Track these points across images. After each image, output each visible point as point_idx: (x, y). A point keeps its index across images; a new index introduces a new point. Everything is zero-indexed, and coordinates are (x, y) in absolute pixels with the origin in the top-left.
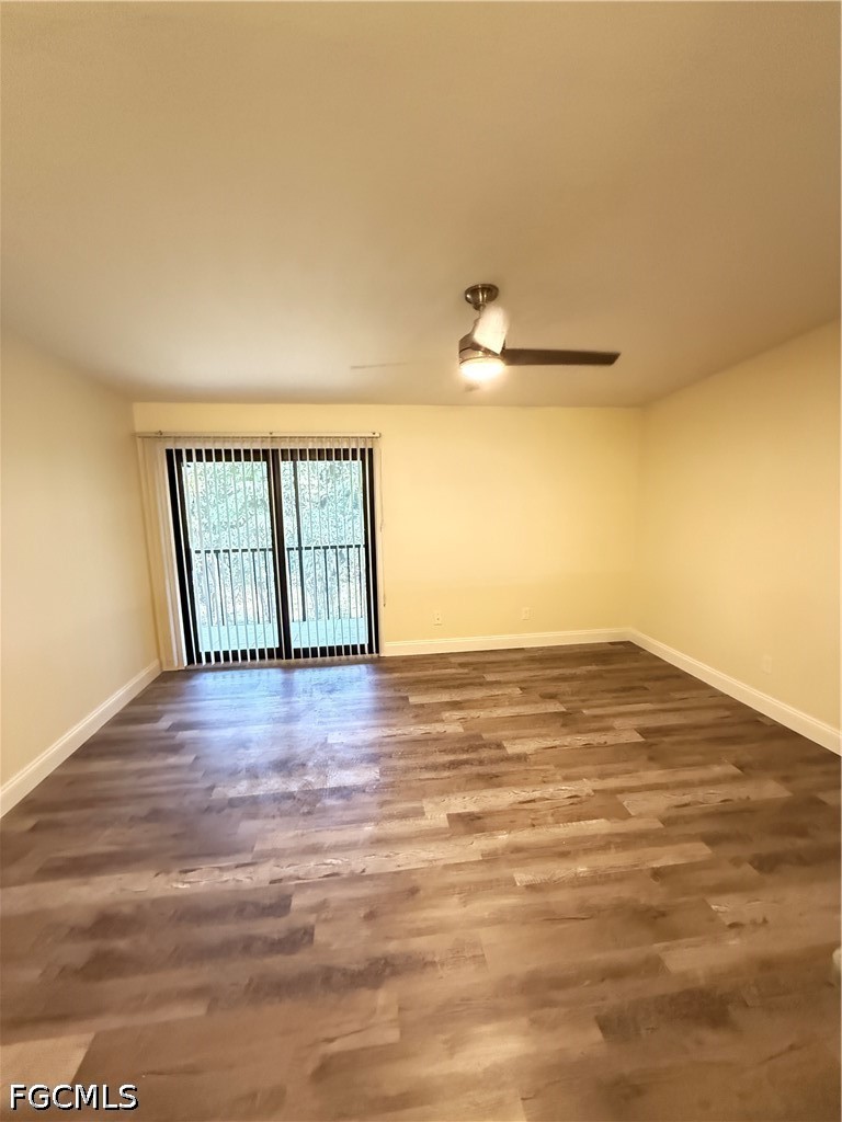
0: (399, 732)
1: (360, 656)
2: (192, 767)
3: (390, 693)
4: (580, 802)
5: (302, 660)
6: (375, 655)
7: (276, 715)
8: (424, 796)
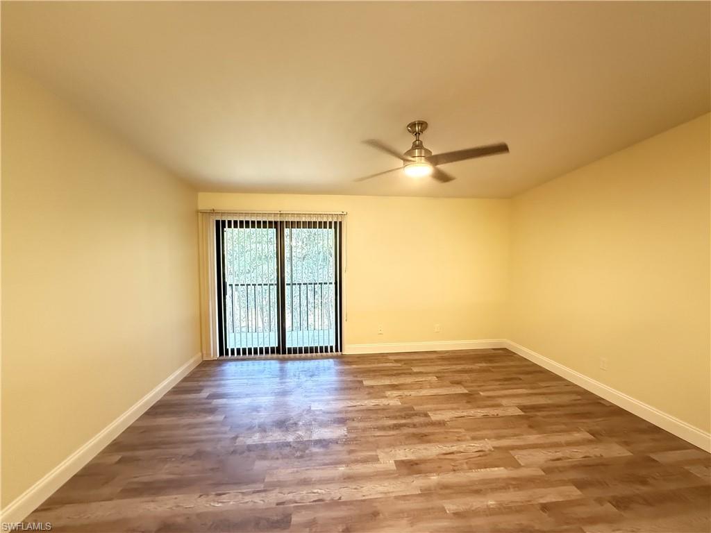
0: (359, 403)
1: (329, 353)
2: (223, 424)
3: (350, 378)
4: (486, 455)
5: (292, 355)
6: (339, 353)
7: (276, 391)
8: (378, 447)
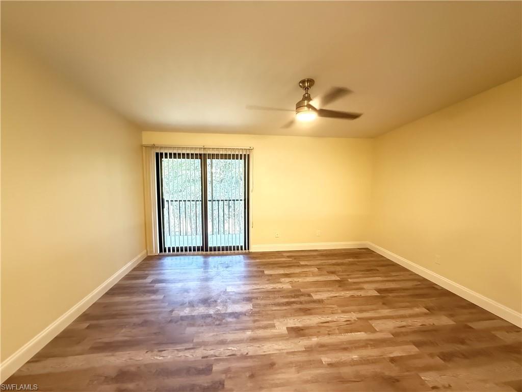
0: (261, 287)
1: (240, 251)
2: (162, 301)
3: (255, 269)
4: (351, 324)
5: (213, 252)
6: (247, 251)
7: (202, 277)
8: (275, 318)
